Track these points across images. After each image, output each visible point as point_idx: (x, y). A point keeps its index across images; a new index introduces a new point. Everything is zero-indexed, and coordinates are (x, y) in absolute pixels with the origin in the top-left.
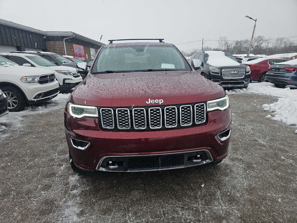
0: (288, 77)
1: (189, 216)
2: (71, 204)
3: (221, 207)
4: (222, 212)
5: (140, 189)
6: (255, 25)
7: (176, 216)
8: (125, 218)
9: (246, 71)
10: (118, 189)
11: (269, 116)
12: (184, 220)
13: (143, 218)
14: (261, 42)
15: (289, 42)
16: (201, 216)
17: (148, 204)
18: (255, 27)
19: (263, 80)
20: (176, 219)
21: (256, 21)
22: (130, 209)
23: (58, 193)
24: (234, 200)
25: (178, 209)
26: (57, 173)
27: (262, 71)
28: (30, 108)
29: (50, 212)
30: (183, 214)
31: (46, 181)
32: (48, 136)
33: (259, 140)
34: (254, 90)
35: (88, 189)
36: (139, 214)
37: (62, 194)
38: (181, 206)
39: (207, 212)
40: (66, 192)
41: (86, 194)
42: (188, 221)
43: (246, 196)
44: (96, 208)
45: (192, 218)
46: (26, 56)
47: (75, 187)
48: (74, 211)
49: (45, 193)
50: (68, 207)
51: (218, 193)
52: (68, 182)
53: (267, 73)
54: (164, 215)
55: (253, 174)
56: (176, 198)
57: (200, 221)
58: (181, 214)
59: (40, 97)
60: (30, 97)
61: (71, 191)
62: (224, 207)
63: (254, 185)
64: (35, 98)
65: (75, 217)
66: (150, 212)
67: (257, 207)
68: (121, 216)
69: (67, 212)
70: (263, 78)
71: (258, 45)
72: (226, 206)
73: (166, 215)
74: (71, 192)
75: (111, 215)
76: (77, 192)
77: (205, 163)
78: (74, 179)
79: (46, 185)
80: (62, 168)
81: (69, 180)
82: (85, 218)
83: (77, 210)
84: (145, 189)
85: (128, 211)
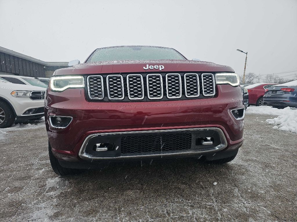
0: (286, 98)
1: (202, 214)
2: (44, 206)
3: (242, 204)
4: (245, 209)
5: (137, 189)
6: (246, 57)
7: (185, 215)
8: (116, 219)
9: (243, 92)
10: (108, 189)
11: (275, 127)
12: (196, 219)
13: (140, 218)
14: (252, 78)
15: (278, 79)
16: (219, 214)
17: (146, 204)
18: (246, 59)
19: (260, 103)
20: (185, 218)
21: (247, 54)
22: (123, 209)
23: (29, 195)
24: (258, 197)
25: (186, 207)
26: (32, 176)
27: (258, 96)
28: (18, 125)
29: (13, 215)
30: (193, 213)
31: (17, 184)
32: (32, 146)
33: (271, 145)
34: (254, 110)
35: (69, 190)
36: (135, 215)
37: (34, 196)
38: (190, 204)
39: (225, 210)
40: (40, 194)
41: (66, 196)
42: (202, 220)
43: (273, 193)
44: (77, 209)
45: (206, 216)
46: (22, 78)
47: (52, 189)
48: (46, 213)
49: (12, 195)
50: (39, 209)
51: (236, 190)
52: (45, 184)
53: (264, 96)
54: (169, 214)
55: (274, 172)
56: (183, 197)
57: (217, 220)
58: (191, 212)
59: (31, 113)
60: (20, 112)
61: (47, 192)
62: (247, 204)
63: (279, 182)
64: (25, 113)
65: (45, 220)
66: (149, 212)
67: (290, 203)
68: (110, 217)
69: (36, 214)
70: (260, 101)
71: (250, 81)
72: (249, 203)
73: (172, 214)
74: (47, 194)
75: (95, 217)
76: (54, 193)
77: (217, 148)
78: (53, 181)
79: (16, 187)
80: (41, 172)
81: (47, 182)
82: (60, 220)
83: (51, 212)
84: (143, 188)
85: (120, 211)
